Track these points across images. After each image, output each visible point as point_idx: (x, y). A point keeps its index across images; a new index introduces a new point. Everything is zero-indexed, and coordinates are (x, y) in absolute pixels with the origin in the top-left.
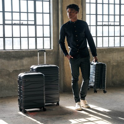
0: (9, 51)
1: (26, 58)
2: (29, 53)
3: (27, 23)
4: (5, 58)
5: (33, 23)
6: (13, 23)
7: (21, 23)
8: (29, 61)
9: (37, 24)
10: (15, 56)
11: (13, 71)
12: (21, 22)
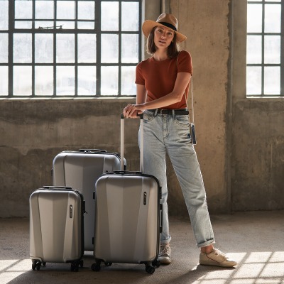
0: (20, 101)
1: (66, 121)
2: (74, 107)
3: (73, 28)
4: (7, 118)
5: (91, 26)
6: (36, 27)
7: (57, 28)
8: (74, 126)
9: (102, 30)
10: (35, 113)
11: (29, 153)
12: (58, 24)
